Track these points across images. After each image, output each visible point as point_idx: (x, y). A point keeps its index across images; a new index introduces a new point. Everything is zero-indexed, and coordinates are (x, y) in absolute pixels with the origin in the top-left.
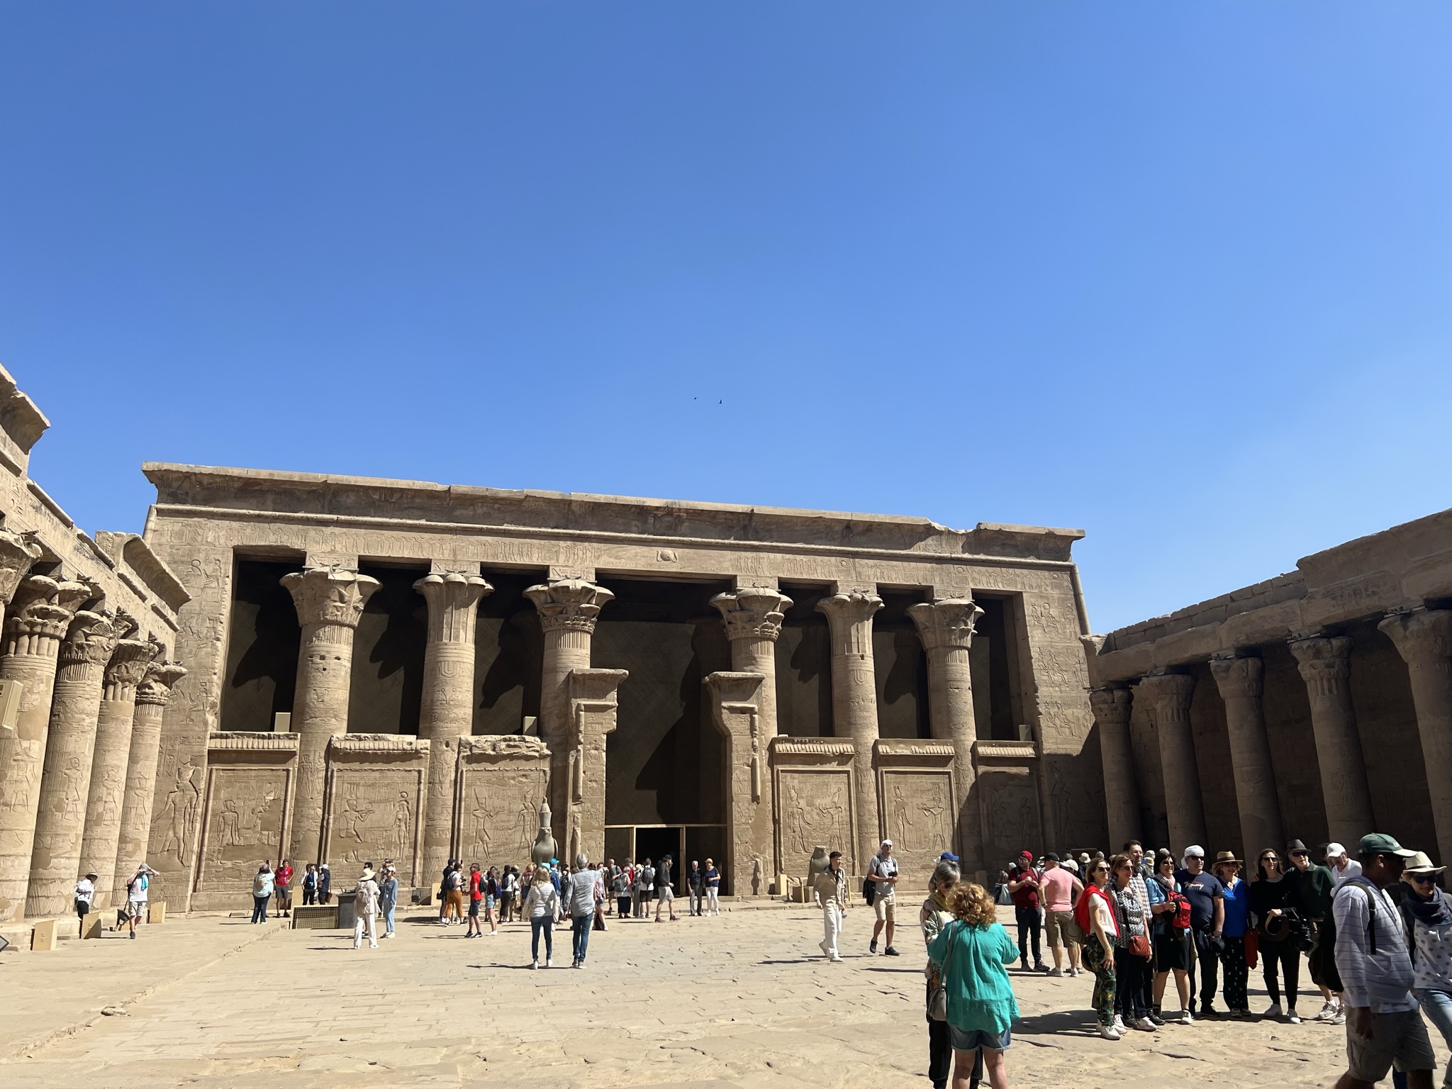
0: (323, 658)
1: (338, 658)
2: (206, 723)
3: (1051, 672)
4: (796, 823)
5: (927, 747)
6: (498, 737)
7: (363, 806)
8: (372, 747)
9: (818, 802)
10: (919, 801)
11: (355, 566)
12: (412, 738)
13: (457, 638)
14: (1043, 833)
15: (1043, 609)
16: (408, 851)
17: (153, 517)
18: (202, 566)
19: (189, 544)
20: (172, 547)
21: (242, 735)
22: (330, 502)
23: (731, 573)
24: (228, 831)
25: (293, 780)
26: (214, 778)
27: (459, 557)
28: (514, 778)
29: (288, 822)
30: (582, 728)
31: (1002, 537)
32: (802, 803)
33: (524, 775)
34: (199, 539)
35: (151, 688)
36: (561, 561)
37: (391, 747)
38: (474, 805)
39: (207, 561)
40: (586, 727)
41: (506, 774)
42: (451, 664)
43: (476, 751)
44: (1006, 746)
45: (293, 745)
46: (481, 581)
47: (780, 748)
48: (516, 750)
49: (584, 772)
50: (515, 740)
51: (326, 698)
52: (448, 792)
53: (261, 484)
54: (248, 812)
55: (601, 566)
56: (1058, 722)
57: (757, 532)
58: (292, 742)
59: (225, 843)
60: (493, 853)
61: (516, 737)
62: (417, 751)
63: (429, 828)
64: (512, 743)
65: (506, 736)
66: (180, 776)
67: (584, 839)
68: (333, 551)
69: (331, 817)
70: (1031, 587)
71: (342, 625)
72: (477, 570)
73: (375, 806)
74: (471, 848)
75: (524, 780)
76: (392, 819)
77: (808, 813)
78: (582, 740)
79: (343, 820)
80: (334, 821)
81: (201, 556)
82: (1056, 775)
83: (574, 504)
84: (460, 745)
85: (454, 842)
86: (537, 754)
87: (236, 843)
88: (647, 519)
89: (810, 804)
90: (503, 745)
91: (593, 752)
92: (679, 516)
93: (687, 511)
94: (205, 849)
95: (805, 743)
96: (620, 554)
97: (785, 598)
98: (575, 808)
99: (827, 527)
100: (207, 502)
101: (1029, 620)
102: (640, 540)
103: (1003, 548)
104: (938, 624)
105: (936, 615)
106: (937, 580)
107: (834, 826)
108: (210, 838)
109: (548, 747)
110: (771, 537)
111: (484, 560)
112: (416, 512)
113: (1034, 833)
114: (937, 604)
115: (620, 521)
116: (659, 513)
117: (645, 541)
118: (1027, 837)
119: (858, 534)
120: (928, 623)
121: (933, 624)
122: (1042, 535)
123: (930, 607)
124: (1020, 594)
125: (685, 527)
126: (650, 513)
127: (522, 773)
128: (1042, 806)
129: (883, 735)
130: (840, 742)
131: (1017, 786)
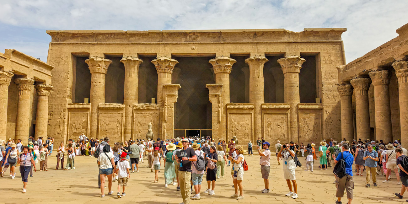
0: (95, 82)
1: (100, 83)
2: (66, 101)
3: (329, 80)
4: (234, 129)
5: (280, 106)
6: (144, 104)
7: (108, 123)
8: (109, 107)
9: (241, 123)
10: (276, 123)
11: (103, 56)
12: (120, 104)
13: (131, 76)
14: (322, 133)
15: (328, 58)
16: (120, 135)
17: (50, 46)
18: (63, 59)
19: (60, 53)
20: (56, 54)
21: (76, 104)
22: (96, 38)
23: (214, 52)
24: (74, 129)
25: (89, 116)
26: (70, 115)
27: (131, 52)
28: (148, 116)
29: (89, 127)
30: (166, 101)
31: (314, 33)
32: (236, 123)
34: (62, 51)
35: (43, 91)
36: (161, 52)
37: (114, 107)
38: (137, 123)
39: (65, 57)
40: (167, 101)
41: (146, 114)
42: (130, 83)
43: (137, 108)
44: (309, 105)
45: (89, 106)
46: (138, 59)
47: (229, 107)
48: (149, 108)
49: (167, 114)
50: (148, 105)
51: (97, 94)
52: (130, 119)
53: (77, 34)
54: (79, 124)
55: (173, 53)
56: (330, 96)
57: (223, 38)
58: (88, 106)
59: (73, 132)
60: (143, 136)
62: (121, 108)
63: (125, 129)
65: (146, 104)
66: (60, 115)
67: (167, 133)
68: (97, 52)
69: (100, 126)
70: (324, 50)
71: (100, 73)
72: (136, 56)
73: (111, 123)
74: (137, 135)
76: (115, 127)
77: (238, 126)
78: (166, 105)
79: (103, 127)
80: (100, 127)
81: (63, 56)
83: (164, 34)
84: (133, 106)
85: (132, 133)
86: (154, 109)
87: (76, 132)
88: (187, 37)
89: (238, 123)
90: (145, 106)
91: (170, 108)
92: (197, 35)
93: (199, 33)
94: (69, 133)
95: (237, 105)
96: (179, 48)
97: (233, 60)
98: (165, 124)
99: (248, 35)
100: (64, 40)
101: (322, 62)
102: (185, 44)
103: (314, 37)
104: (287, 65)
105: (286, 62)
106: (287, 50)
107: (246, 130)
108: (70, 130)
109: (158, 107)
110: (228, 40)
111: (138, 53)
112: (119, 40)
113: (318, 133)
114: (287, 58)
115: (179, 38)
116: (191, 35)
117: (186, 44)
118: (316, 135)
119: (259, 36)
120: (284, 65)
121: (285, 65)
122: (329, 31)
123: (284, 59)
124: (319, 53)
125: (199, 39)
126: (188, 35)
127: (150, 114)
128: (322, 125)
129: (265, 102)
130: (249, 105)
131: (313, 118)
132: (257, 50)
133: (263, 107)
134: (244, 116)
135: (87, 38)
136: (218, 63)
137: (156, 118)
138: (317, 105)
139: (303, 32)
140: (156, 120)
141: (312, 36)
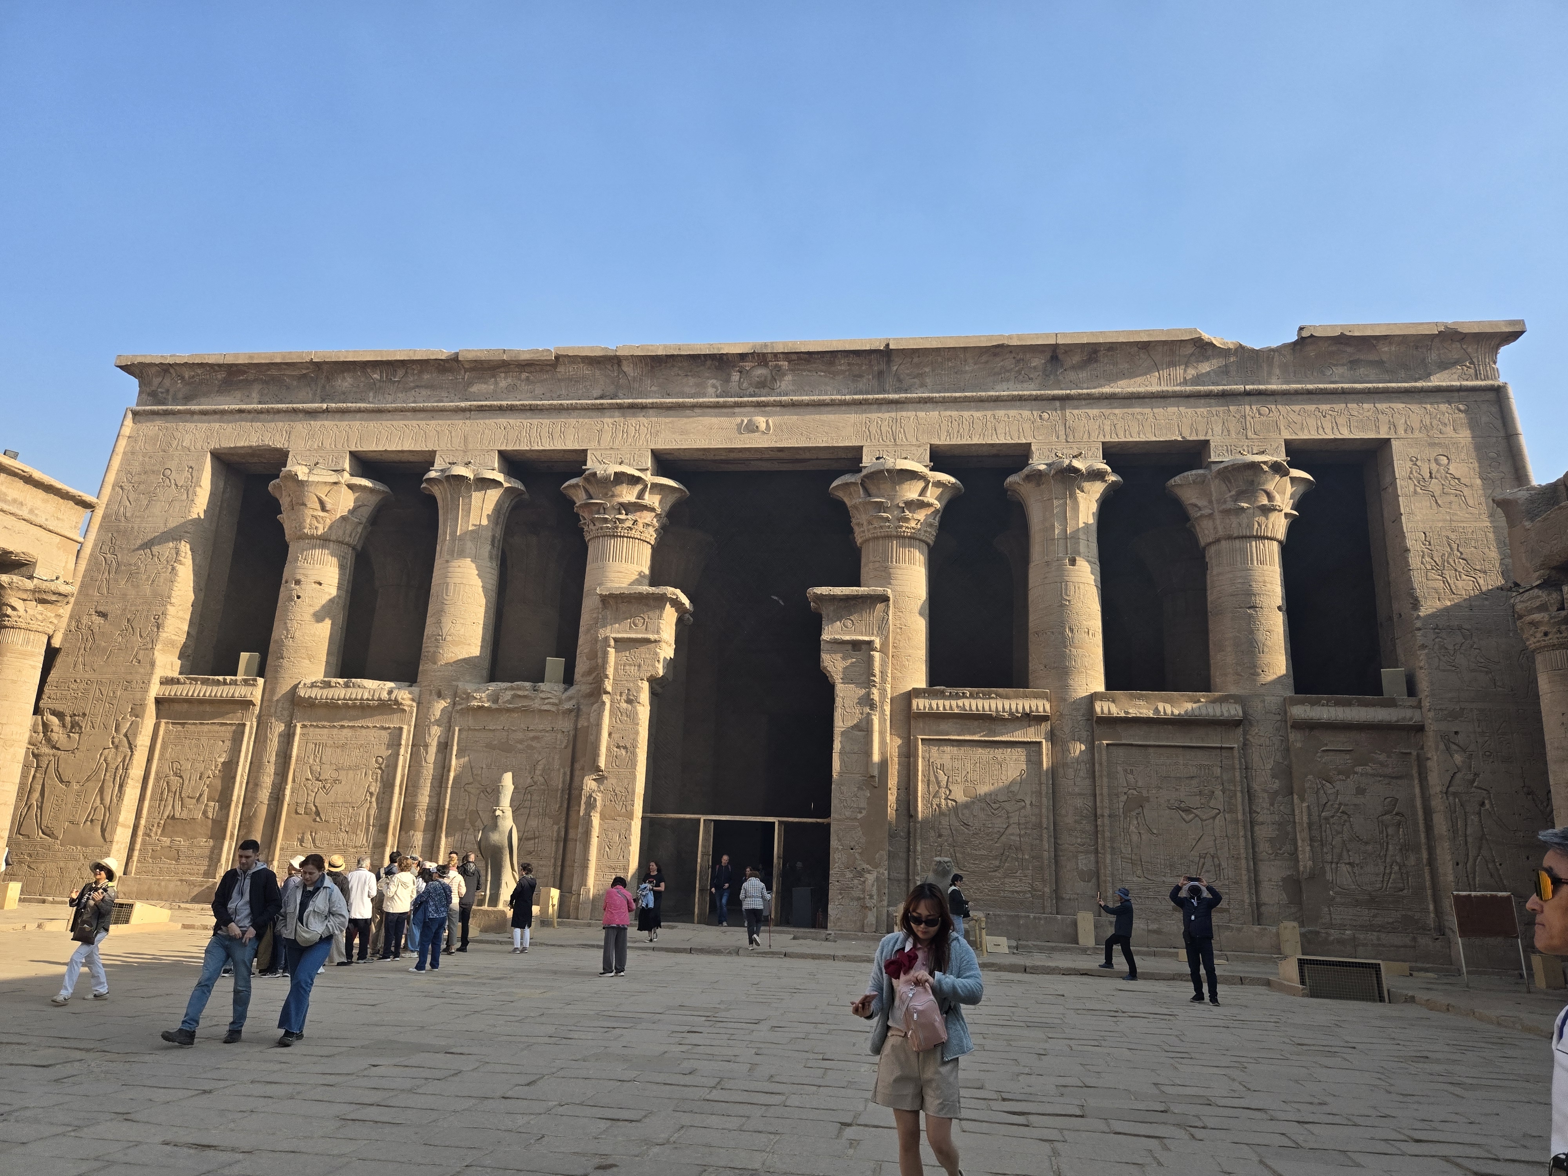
0: (298, 582)
1: (319, 583)
2: (154, 664)
3: (1450, 575)
4: (945, 821)
6: (507, 685)
7: (328, 773)
8: (342, 696)
9: (983, 790)
10: (1171, 795)
11: (345, 463)
12: (394, 686)
13: (461, 551)
14: (1431, 862)
15: (1434, 466)
17: (129, 421)
18: (174, 476)
19: (163, 451)
20: (145, 455)
21: (196, 680)
22: (324, 387)
23: (852, 442)
24: (170, 800)
25: (249, 738)
26: (160, 734)
27: (470, 446)
28: (521, 742)
29: (239, 792)
30: (610, 672)
31: (1349, 348)
32: (957, 791)
33: (535, 738)
34: (174, 444)
36: (604, 444)
37: (366, 696)
39: (180, 469)
40: (616, 669)
41: (513, 736)
42: (452, 587)
43: (473, 703)
45: (254, 693)
46: (500, 477)
47: (920, 705)
48: (525, 703)
49: (610, 734)
50: (525, 689)
51: (297, 635)
52: (432, 757)
53: (245, 372)
54: (195, 776)
55: (660, 446)
56: (1463, 661)
57: (900, 381)
58: (250, 689)
59: (165, 816)
61: (528, 684)
62: (397, 703)
63: (407, 807)
64: (520, 693)
65: (515, 684)
66: (119, 729)
68: (321, 448)
69: (288, 786)
70: (1410, 429)
72: (495, 461)
73: (342, 775)
75: (534, 744)
76: (361, 793)
78: (609, 688)
79: (302, 792)
80: (292, 792)
81: (172, 465)
82: (1458, 758)
83: (624, 363)
86: (553, 709)
87: (177, 815)
88: (729, 375)
89: (970, 793)
90: (508, 695)
91: (626, 706)
92: (776, 365)
93: (787, 356)
94: (143, 822)
95: (964, 696)
96: (688, 426)
98: (593, 785)
99: (1018, 361)
100: (187, 399)
101: (1404, 485)
102: (717, 406)
103: (1351, 369)
104: (1218, 501)
105: (1215, 487)
106: (1218, 429)
107: (1010, 831)
108: (150, 807)
109: (570, 698)
110: (923, 385)
111: (503, 448)
112: (424, 392)
113: (1412, 861)
114: (1215, 468)
115: (692, 381)
116: (748, 365)
117: (724, 406)
118: (1396, 868)
119: (1074, 368)
120: (1201, 503)
121: (1211, 502)
122: (1432, 337)
123: (1204, 476)
124: (1385, 443)
125: (787, 382)
126: (734, 366)
127: (532, 734)
128: (1428, 813)
129: (1109, 686)
130: (1025, 696)
131: (1373, 775)
132: (1062, 433)
133: (1098, 709)
134: (999, 753)
135: (288, 388)
136: (873, 489)
137: (557, 757)
138: (1391, 703)
139: (1295, 343)
140: (556, 765)
141: (1343, 365)
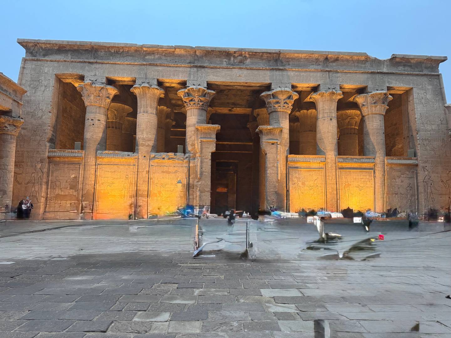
0: (92, 120)
1: (99, 120)
2: (46, 146)
3: (426, 125)
4: (297, 192)
5: (362, 159)
9: (308, 183)
11: (104, 81)
13: (147, 111)
14: (418, 199)
15: (423, 96)
17: (23, 63)
18: (43, 82)
19: (38, 73)
20: (31, 75)
21: (61, 151)
22: (94, 54)
23: (269, 82)
24: (57, 189)
25: (82, 169)
26: (51, 168)
27: (147, 77)
28: (172, 171)
29: (81, 186)
31: (404, 62)
32: (300, 184)
34: (42, 71)
36: (192, 78)
38: (156, 181)
39: (45, 80)
44: (400, 159)
46: (157, 87)
49: (202, 168)
50: (172, 155)
51: (94, 136)
53: (65, 47)
54: (65, 181)
55: (209, 80)
57: (282, 63)
58: (81, 154)
59: (56, 194)
60: (165, 200)
63: (138, 190)
65: (169, 154)
66: (36, 167)
68: (95, 75)
70: (417, 85)
71: (100, 106)
72: (156, 82)
73: (115, 181)
77: (303, 188)
79: (102, 187)
80: (99, 186)
81: (42, 78)
82: (426, 173)
83: (197, 52)
84: (150, 156)
85: (147, 196)
87: (60, 194)
88: (230, 58)
89: (304, 184)
91: (205, 160)
92: (245, 56)
94: (48, 196)
95: (302, 158)
96: (218, 74)
97: (295, 93)
99: (316, 59)
100: (45, 56)
101: (416, 100)
103: (404, 67)
104: (370, 103)
105: (369, 99)
106: (370, 83)
108: (50, 191)
109: (186, 158)
110: (289, 65)
111: (158, 79)
112: (130, 58)
113: (413, 199)
114: (370, 94)
115: (218, 59)
116: (236, 55)
117: (229, 68)
118: (409, 201)
119: (332, 62)
120: (364, 104)
121: (367, 103)
122: (425, 60)
123: (366, 96)
124: (412, 89)
125: (248, 62)
126: (232, 55)
128: (418, 186)
130: (319, 157)
131: (405, 177)
132: (329, 81)
134: (312, 173)
135: (81, 53)
136: (276, 97)
138: (410, 159)
139: (391, 59)
140: (184, 177)
141: (402, 66)
